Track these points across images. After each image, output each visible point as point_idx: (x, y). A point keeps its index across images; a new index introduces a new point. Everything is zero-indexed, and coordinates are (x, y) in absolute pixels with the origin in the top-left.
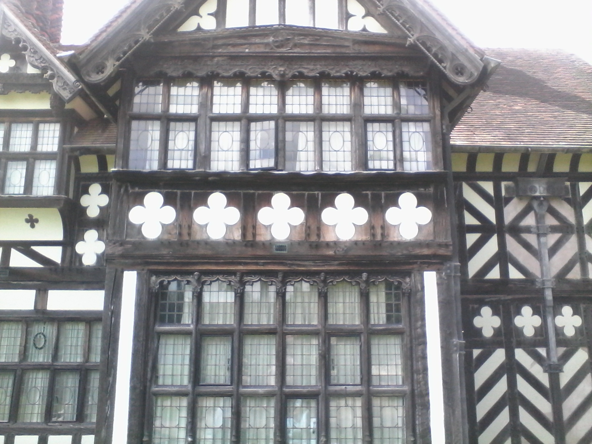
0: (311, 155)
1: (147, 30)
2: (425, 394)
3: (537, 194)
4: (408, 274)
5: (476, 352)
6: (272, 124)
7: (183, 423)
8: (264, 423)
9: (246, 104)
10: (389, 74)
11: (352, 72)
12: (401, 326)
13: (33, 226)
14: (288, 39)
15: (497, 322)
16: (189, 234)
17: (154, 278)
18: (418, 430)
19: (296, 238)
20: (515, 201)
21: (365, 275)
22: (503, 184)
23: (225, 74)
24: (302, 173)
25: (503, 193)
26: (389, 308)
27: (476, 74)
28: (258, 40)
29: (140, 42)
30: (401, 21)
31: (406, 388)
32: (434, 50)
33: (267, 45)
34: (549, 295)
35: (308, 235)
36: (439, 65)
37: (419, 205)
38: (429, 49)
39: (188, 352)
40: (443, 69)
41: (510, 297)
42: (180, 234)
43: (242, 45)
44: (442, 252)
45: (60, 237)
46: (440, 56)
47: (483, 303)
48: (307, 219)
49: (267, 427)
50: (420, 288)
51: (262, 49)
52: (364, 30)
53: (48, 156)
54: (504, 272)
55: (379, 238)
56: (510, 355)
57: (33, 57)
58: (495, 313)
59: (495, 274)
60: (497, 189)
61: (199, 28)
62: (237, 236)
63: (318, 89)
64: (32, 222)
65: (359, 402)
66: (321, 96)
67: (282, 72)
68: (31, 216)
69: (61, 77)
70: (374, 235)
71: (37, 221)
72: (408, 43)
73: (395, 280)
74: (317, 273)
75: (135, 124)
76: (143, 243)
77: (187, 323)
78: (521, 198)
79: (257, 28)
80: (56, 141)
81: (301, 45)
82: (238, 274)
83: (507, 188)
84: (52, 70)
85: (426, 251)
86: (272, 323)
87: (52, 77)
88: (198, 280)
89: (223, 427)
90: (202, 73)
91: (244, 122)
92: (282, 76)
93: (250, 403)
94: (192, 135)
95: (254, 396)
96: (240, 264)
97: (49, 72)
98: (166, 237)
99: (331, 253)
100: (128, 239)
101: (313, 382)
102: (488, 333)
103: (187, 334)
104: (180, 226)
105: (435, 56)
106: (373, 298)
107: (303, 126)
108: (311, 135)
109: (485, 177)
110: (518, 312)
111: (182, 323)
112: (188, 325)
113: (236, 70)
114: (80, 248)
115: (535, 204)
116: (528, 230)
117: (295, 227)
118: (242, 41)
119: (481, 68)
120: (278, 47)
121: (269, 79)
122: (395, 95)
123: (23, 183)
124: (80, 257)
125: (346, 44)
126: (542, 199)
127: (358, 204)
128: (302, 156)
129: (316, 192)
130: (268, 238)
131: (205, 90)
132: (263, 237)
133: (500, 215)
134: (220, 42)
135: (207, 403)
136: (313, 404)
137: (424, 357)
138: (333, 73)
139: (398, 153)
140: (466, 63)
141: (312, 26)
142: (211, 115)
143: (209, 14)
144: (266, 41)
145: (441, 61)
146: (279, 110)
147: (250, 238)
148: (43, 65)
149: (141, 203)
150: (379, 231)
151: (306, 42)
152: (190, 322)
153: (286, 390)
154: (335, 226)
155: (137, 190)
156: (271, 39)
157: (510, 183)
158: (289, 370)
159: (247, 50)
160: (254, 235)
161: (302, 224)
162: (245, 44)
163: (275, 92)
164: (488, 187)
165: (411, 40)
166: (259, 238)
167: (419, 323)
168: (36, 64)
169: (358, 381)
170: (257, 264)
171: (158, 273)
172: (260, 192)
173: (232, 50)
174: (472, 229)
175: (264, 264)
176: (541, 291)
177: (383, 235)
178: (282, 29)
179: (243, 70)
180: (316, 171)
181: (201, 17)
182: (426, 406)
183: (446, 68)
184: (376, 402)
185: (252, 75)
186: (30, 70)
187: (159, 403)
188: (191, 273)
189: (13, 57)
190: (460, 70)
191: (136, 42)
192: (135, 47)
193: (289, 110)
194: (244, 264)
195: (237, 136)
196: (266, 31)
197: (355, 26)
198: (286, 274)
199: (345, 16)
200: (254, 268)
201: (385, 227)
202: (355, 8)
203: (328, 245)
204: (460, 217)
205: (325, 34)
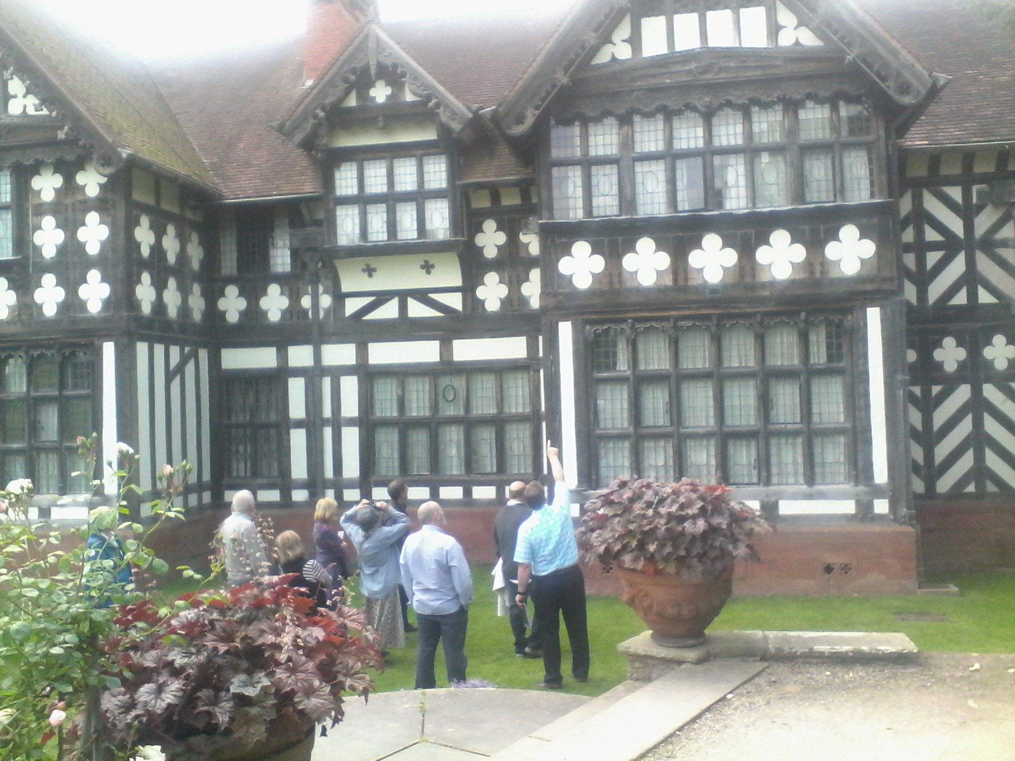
0: (743, 192)
1: (563, 72)
2: (867, 429)
4: (850, 311)
5: (936, 389)
6: (699, 161)
7: (627, 463)
8: (704, 461)
9: (669, 140)
10: (827, 94)
11: (785, 96)
12: (842, 364)
13: (428, 272)
14: (713, 64)
15: (961, 354)
16: (620, 282)
17: (588, 327)
18: (860, 464)
19: (730, 280)
20: (989, 209)
21: (803, 315)
22: (975, 189)
23: (646, 110)
24: (734, 212)
25: (975, 200)
26: (829, 347)
27: (923, 92)
28: (679, 68)
29: (558, 87)
30: (838, 36)
31: (848, 425)
32: (876, 67)
33: (689, 72)
35: (742, 276)
36: (882, 85)
37: (861, 238)
38: (870, 67)
39: (625, 396)
40: (886, 88)
41: (979, 325)
42: (611, 283)
43: (663, 74)
44: (886, 286)
45: (458, 282)
46: (883, 73)
47: (945, 333)
48: (740, 259)
49: (708, 464)
50: (862, 325)
51: (684, 78)
52: (797, 43)
53: (437, 194)
55: (818, 275)
56: (977, 391)
57: (414, 84)
58: (960, 344)
59: (961, 299)
60: (967, 195)
61: (614, 59)
62: (668, 281)
63: (747, 117)
64: (428, 268)
65: (799, 440)
66: (751, 123)
67: (708, 104)
68: (426, 262)
69: (447, 106)
70: (812, 273)
71: (433, 266)
72: (847, 61)
73: (836, 318)
74: (753, 315)
75: (555, 171)
76: (576, 293)
77: (622, 369)
78: (997, 205)
79: (678, 54)
80: (444, 176)
81: (727, 69)
82: (672, 321)
83: (979, 194)
84: (436, 98)
85: (869, 287)
86: (707, 366)
87: (438, 105)
88: (632, 328)
89: (665, 466)
90: (621, 111)
91: (669, 160)
92: (708, 107)
93: (690, 443)
94: (615, 179)
95: (693, 436)
96: (672, 309)
97: (434, 101)
98: (597, 286)
99: (767, 293)
100: (560, 291)
101: (752, 422)
102: (950, 367)
103: (622, 380)
104: (610, 275)
105: (878, 74)
106: (813, 338)
107: (732, 160)
108: (741, 170)
109: (953, 181)
110: (989, 343)
111: (618, 369)
112: (625, 371)
113: (657, 103)
114: (481, 292)
116: (1004, 243)
117: (728, 268)
118: (663, 70)
119: (930, 85)
120: (701, 73)
121: (694, 109)
122: (834, 116)
123: (415, 226)
124: (483, 302)
125: (778, 63)
127: (794, 240)
128: (733, 192)
129: (749, 231)
130: (700, 282)
131: (625, 129)
132: (695, 281)
133: (969, 227)
134: (639, 73)
135: (649, 444)
136: (753, 444)
137: (867, 395)
138: (764, 98)
139: (838, 181)
140: (913, 81)
141: (737, 45)
142: (634, 155)
143: (623, 41)
144: (687, 68)
145: (884, 80)
146: (705, 144)
147: (681, 283)
148: (426, 92)
149: (569, 254)
150: (818, 268)
151: (732, 64)
152: (626, 368)
153: (726, 429)
154: (770, 265)
155: (564, 240)
157: (983, 186)
158: (728, 412)
159: (668, 81)
160: (686, 279)
161: (735, 266)
162: (666, 73)
163: (701, 122)
164: (955, 193)
165: (849, 58)
166: (690, 283)
167: (861, 362)
168: (419, 92)
169: (798, 419)
170: (690, 309)
171: (591, 322)
172: (690, 234)
173: (652, 82)
174: (934, 246)
175: (697, 309)
177: (822, 272)
178: (706, 52)
179: (665, 103)
180: (748, 208)
181: (614, 44)
182: (868, 442)
183: (890, 87)
184: (817, 442)
185: (674, 108)
186: (409, 97)
187: (602, 444)
188: (625, 320)
189: (388, 84)
190: (905, 89)
191: (554, 86)
192: (553, 93)
193: (716, 143)
194: (677, 309)
195: (662, 176)
196: (688, 56)
197: (786, 39)
198: (721, 317)
199: (774, 29)
200: (687, 312)
201: (824, 263)
202: (786, 17)
203: (763, 285)
204: (919, 233)
205: (753, 54)
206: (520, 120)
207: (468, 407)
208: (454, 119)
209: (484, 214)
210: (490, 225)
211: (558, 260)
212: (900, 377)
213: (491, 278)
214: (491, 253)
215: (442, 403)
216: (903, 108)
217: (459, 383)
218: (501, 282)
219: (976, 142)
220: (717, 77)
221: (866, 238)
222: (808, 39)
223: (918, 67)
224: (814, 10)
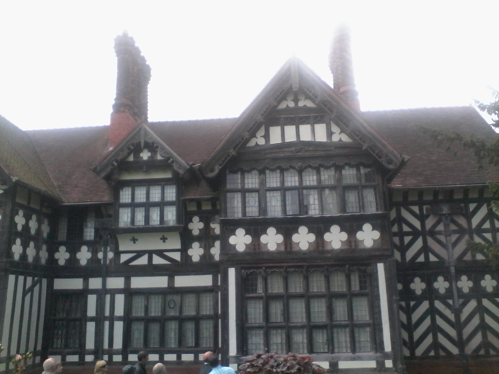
0: (317, 207)
1: (233, 150)
2: (380, 324)
3: (444, 212)
4: (369, 265)
5: (412, 303)
6: (296, 192)
7: (262, 342)
8: (301, 341)
9: (283, 182)
10: (354, 163)
11: (335, 164)
12: (367, 291)
13: (164, 242)
14: (302, 148)
15: (423, 286)
16: (259, 249)
17: (243, 271)
18: (378, 342)
19: (312, 249)
20: (431, 217)
21: (347, 266)
22: (425, 207)
23: (272, 168)
24: (313, 216)
25: (425, 212)
26: (360, 282)
27: (398, 164)
28: (287, 150)
29: (231, 156)
30: (359, 138)
31: (371, 322)
32: (377, 152)
33: (291, 152)
34: (453, 270)
35: (318, 247)
37: (373, 230)
38: (374, 152)
39: (261, 306)
40: (381, 161)
41: (430, 272)
42: (255, 249)
43: (279, 152)
44: (386, 253)
45: (179, 246)
46: (380, 155)
47: (415, 275)
48: (316, 238)
49: (303, 343)
50: (375, 271)
51: (289, 154)
52: (340, 140)
53: (171, 204)
54: (427, 257)
55: (353, 247)
56: (432, 304)
57: (162, 152)
58: (422, 281)
59: (421, 259)
60: (421, 210)
61: (257, 144)
62: (282, 249)
63: (318, 173)
64: (164, 239)
65: (348, 330)
66: (320, 176)
67: (300, 166)
68: (163, 236)
69: (177, 162)
70: (351, 246)
71: (166, 239)
72: (363, 149)
73: (363, 268)
74: (323, 266)
75: (229, 195)
76: (238, 254)
77: (260, 292)
78: (435, 215)
79: (286, 143)
80: (174, 195)
81: (309, 151)
82: (284, 268)
83: (427, 210)
84: (173, 158)
85: (377, 253)
86: (302, 291)
87: (173, 162)
88: (265, 271)
89: (281, 343)
90: (260, 168)
91: (282, 191)
92: (300, 167)
93: (294, 331)
94: (257, 199)
95: (296, 327)
96: (285, 262)
97: (171, 160)
98: (248, 250)
99: (330, 255)
100: (229, 252)
101: (324, 320)
102: (419, 292)
103: (260, 298)
104: (254, 245)
105: (377, 155)
106: (352, 278)
107: (312, 192)
108: (316, 196)
109: (414, 204)
110: (436, 280)
111: (258, 292)
112: (261, 293)
113: (277, 165)
114: (190, 252)
115: (443, 219)
116: (440, 233)
117: (311, 243)
118: (279, 150)
119: (401, 161)
120: (298, 152)
121: (294, 168)
122: (358, 173)
123: (159, 219)
124: (191, 257)
125: (332, 149)
126: (447, 215)
127: (342, 230)
128: (312, 207)
129: (321, 225)
130: (298, 249)
131: (262, 176)
132: (295, 249)
133: (423, 225)
134: (268, 151)
135: (273, 332)
136: (325, 331)
137: (379, 306)
138: (326, 164)
139: (361, 204)
140: (393, 158)
141: (313, 140)
142: (266, 188)
143: (261, 137)
144: (291, 149)
145: (380, 158)
146: (299, 184)
147: (289, 249)
148: (167, 156)
149: (234, 234)
150: (353, 244)
151: (311, 149)
152: (261, 292)
153: (311, 324)
154: (331, 242)
155: (232, 227)
156: (293, 149)
157: (428, 206)
158: (312, 315)
159: (282, 155)
160: (291, 248)
161: (314, 241)
162: (281, 152)
163: (297, 174)
164: (416, 209)
165: (364, 147)
166: (293, 250)
167: (376, 290)
168: (163, 155)
169: (347, 319)
170: (293, 262)
171: (245, 268)
172: (293, 226)
173: (274, 155)
174: (408, 234)
175: (296, 262)
176: (448, 268)
177: (355, 246)
178: (299, 143)
179: (280, 165)
180: (320, 215)
181: (257, 138)
182: (381, 330)
183: (383, 161)
184: (356, 330)
185: (285, 167)
186: (159, 157)
187: (249, 332)
188: (261, 268)
189: (149, 151)
190: (390, 162)
191: (229, 156)
192: (228, 159)
193: (304, 184)
194: (287, 262)
195: (279, 198)
196: (291, 144)
197: (336, 138)
198: (308, 267)
199: (330, 134)
200: (292, 264)
201: (356, 242)
202: (335, 129)
203: (328, 252)
204: (400, 228)
205: (321, 144)
206: (212, 170)
207: (181, 312)
208: (180, 168)
209: (194, 214)
210: (196, 219)
211: (229, 237)
212: (394, 298)
213: (196, 245)
214: (196, 232)
215: (167, 309)
216: (389, 171)
217: (177, 298)
218: (200, 247)
219: (424, 186)
220: (304, 154)
221: (376, 230)
222: (345, 138)
223: (396, 152)
224: (347, 126)
